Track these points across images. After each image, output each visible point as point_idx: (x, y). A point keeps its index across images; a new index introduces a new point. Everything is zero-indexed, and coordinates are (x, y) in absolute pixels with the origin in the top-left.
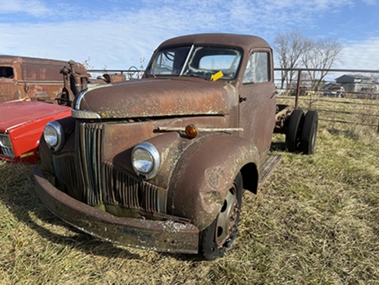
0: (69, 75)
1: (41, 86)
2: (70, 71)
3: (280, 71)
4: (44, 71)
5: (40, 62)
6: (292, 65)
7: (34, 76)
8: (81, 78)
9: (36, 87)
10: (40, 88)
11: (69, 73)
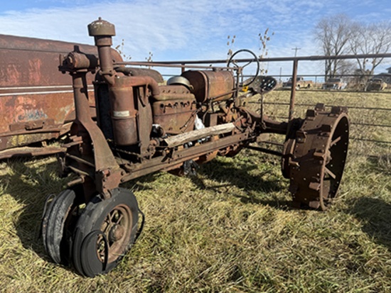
0: (90, 77)
1: (32, 97)
2: (94, 63)
3: (324, 61)
4: (38, 64)
5: (28, 45)
6: (337, 54)
7: (15, 76)
8: (136, 89)
9: (21, 100)
10: (30, 102)
11: (92, 68)
